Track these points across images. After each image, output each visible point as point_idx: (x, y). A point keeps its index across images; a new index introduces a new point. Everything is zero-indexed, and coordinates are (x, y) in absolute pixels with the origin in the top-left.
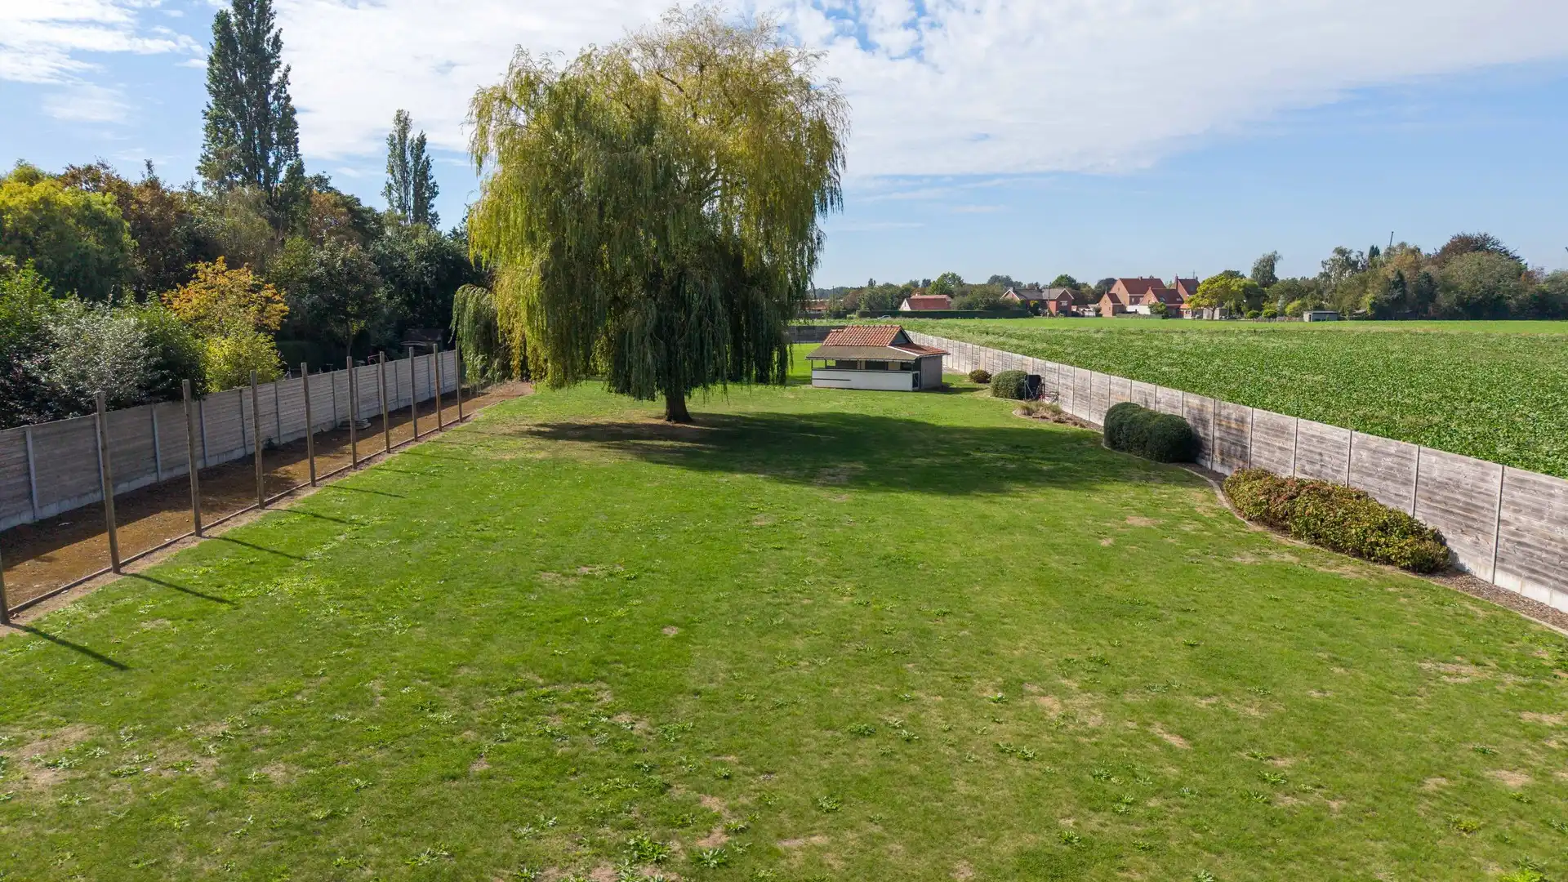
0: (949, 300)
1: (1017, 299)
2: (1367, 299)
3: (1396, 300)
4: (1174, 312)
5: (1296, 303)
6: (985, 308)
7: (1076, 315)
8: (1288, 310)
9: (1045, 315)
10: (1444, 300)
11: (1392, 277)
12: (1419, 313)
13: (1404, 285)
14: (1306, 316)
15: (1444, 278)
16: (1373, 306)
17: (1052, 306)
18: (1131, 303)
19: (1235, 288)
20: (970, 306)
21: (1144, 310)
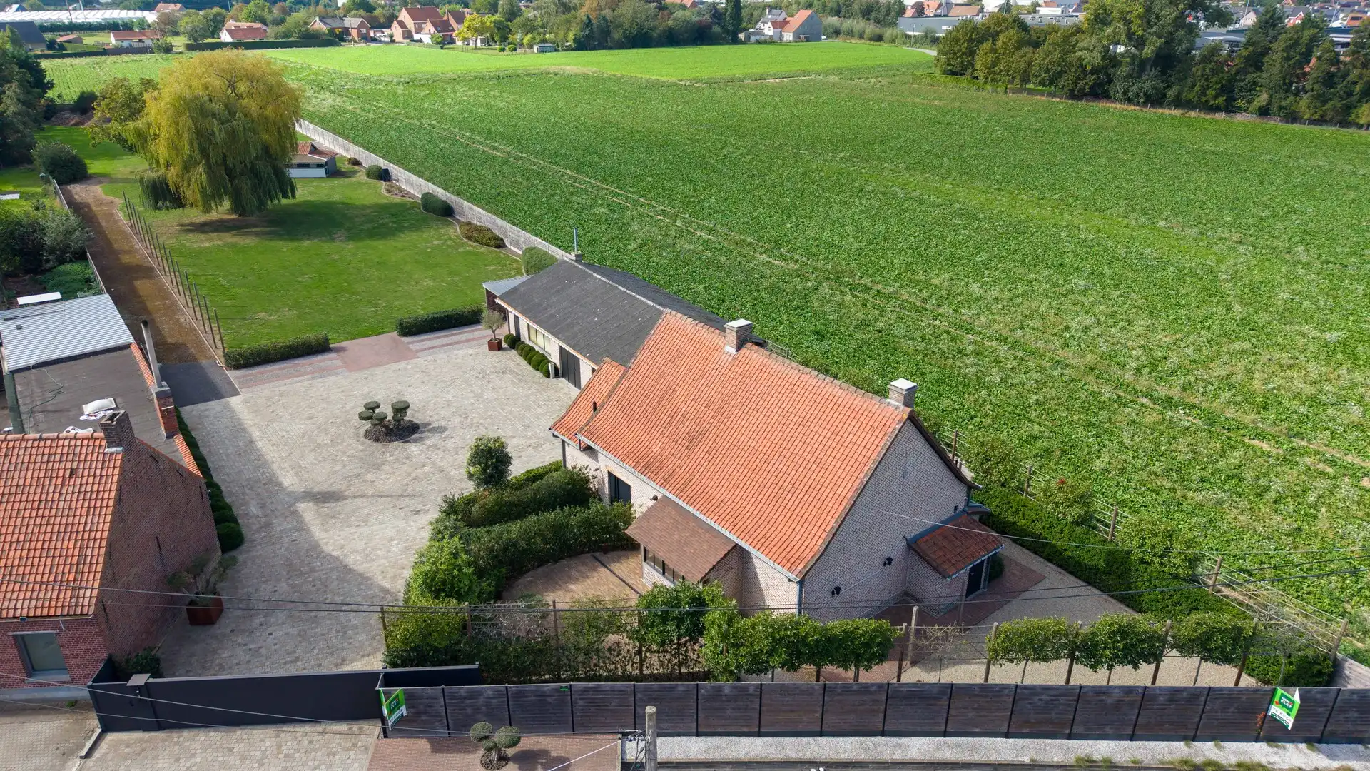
0: (264, 27)
1: (324, 28)
2: (571, 36)
3: (587, 36)
4: (448, 39)
5: (529, 36)
6: (299, 38)
7: (374, 40)
8: (525, 41)
9: (350, 41)
10: (617, 35)
11: (584, 18)
12: (602, 46)
13: (592, 25)
14: (535, 48)
15: (616, 18)
16: (575, 40)
17: (354, 33)
18: (417, 33)
19: (488, 24)
20: (285, 35)
21: (426, 39)
